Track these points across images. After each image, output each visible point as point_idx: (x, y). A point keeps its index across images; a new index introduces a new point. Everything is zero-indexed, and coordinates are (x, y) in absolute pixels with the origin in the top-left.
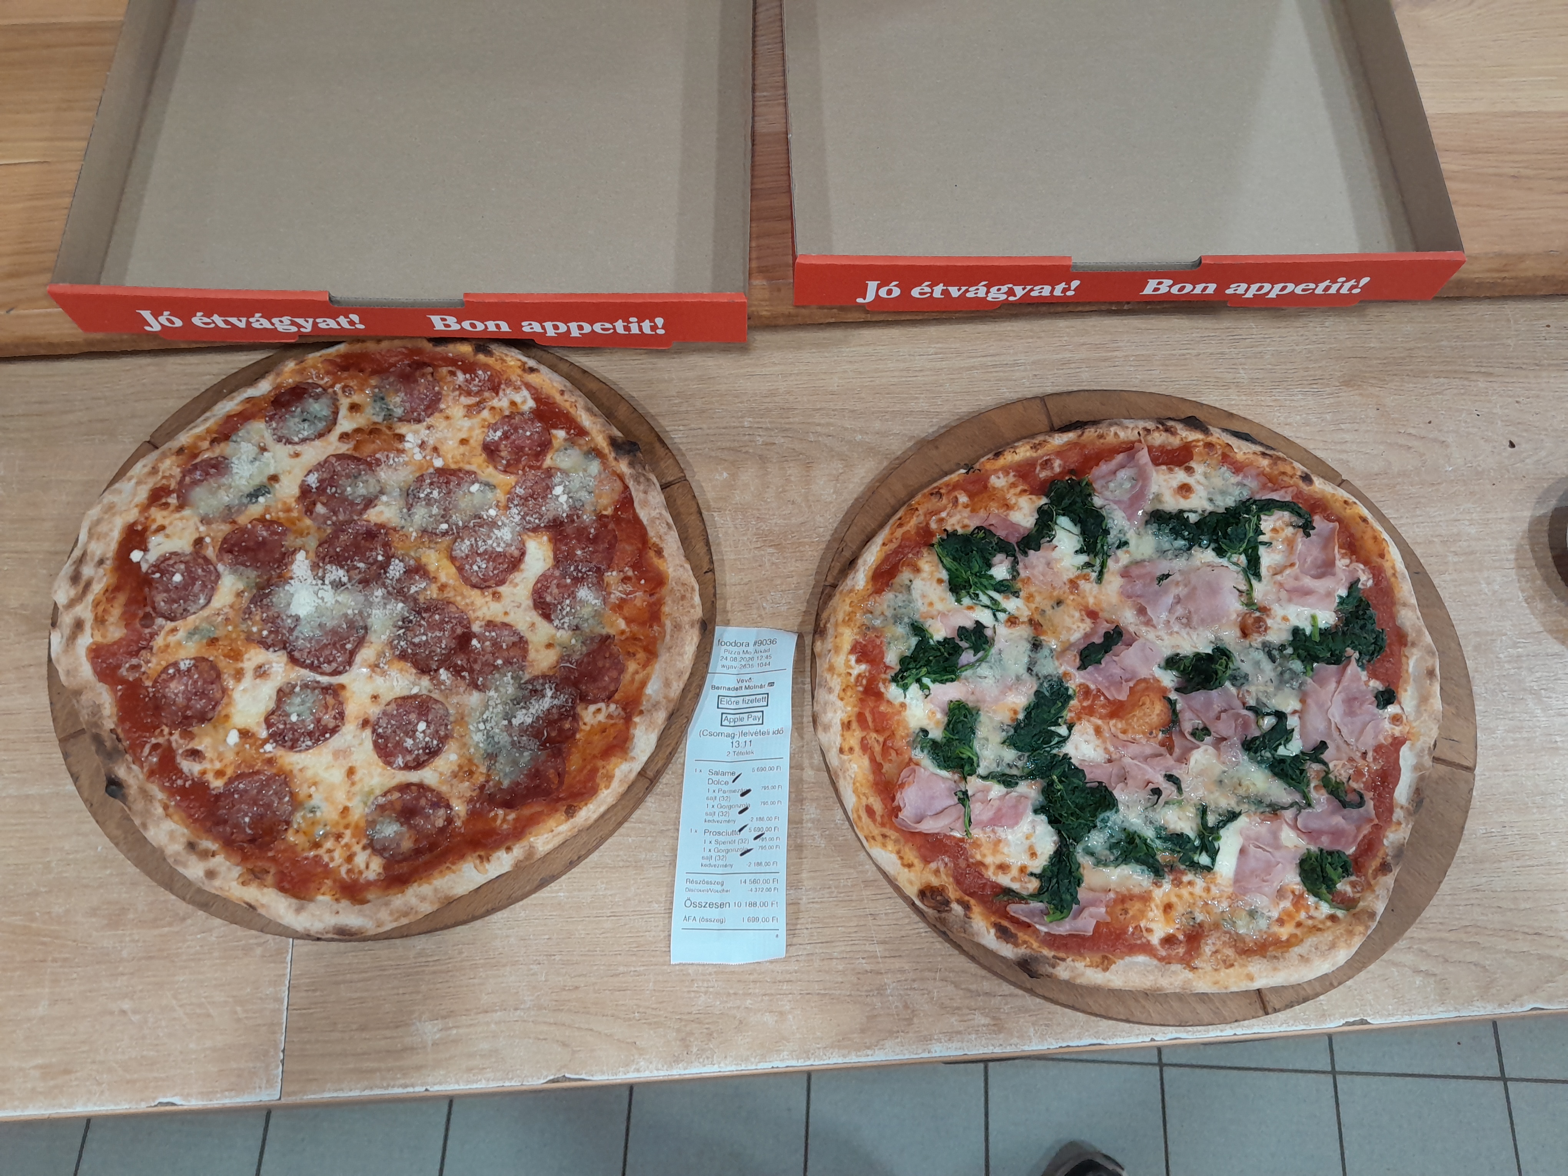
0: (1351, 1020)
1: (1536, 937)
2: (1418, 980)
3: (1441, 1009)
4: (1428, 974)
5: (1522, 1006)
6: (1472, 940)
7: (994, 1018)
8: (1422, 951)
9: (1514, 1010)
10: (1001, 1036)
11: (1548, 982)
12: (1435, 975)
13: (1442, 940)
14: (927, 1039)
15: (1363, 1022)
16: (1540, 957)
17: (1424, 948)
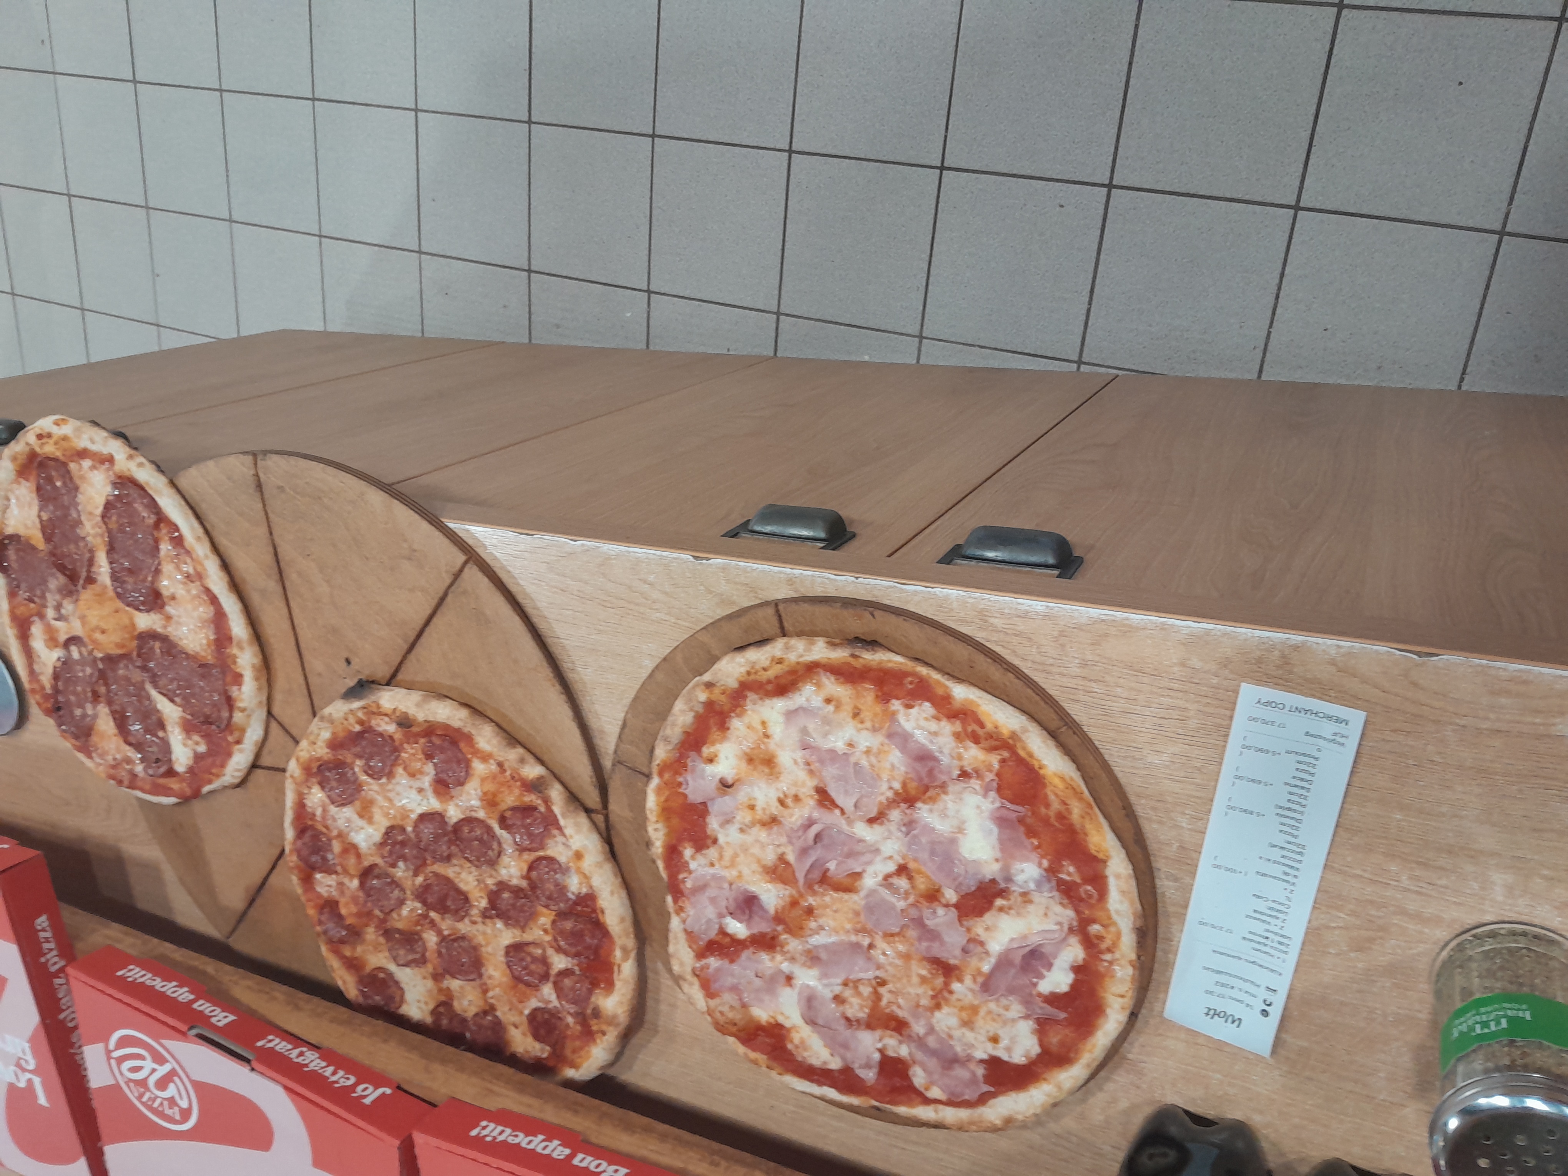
0: (705, 562)
5: (584, 545)
6: (609, 598)
9: (590, 543)
11: (563, 558)
12: (640, 580)
15: (695, 557)
16: (564, 575)
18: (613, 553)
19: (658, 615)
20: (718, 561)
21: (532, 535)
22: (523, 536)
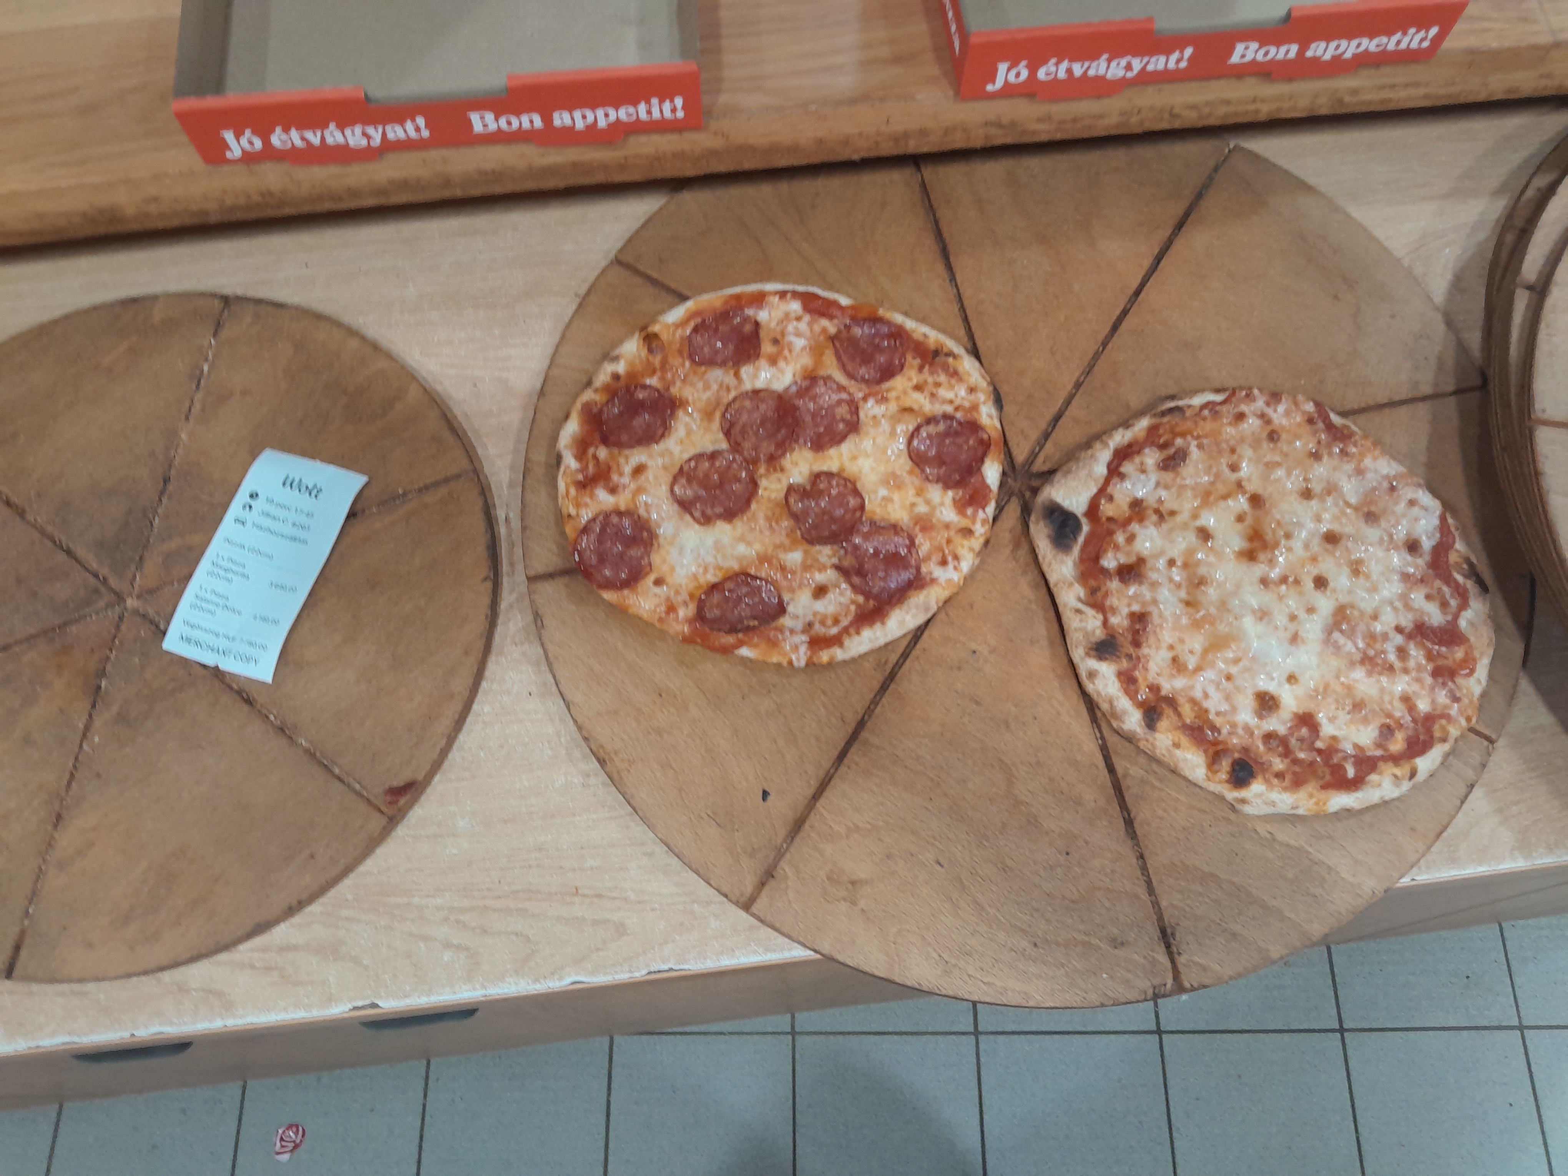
0: (360, 1003)
1: (596, 900)
2: (447, 956)
3: (464, 987)
4: (459, 948)
5: (561, 979)
6: (520, 906)
8: (458, 921)
9: (551, 985)
11: (598, 950)
12: (467, 949)
13: (486, 908)
15: (374, 1006)
16: (595, 923)
17: (462, 918)
18: (507, 980)
19: (439, 901)
20: (339, 1010)
21: (650, 973)
22: (666, 967)
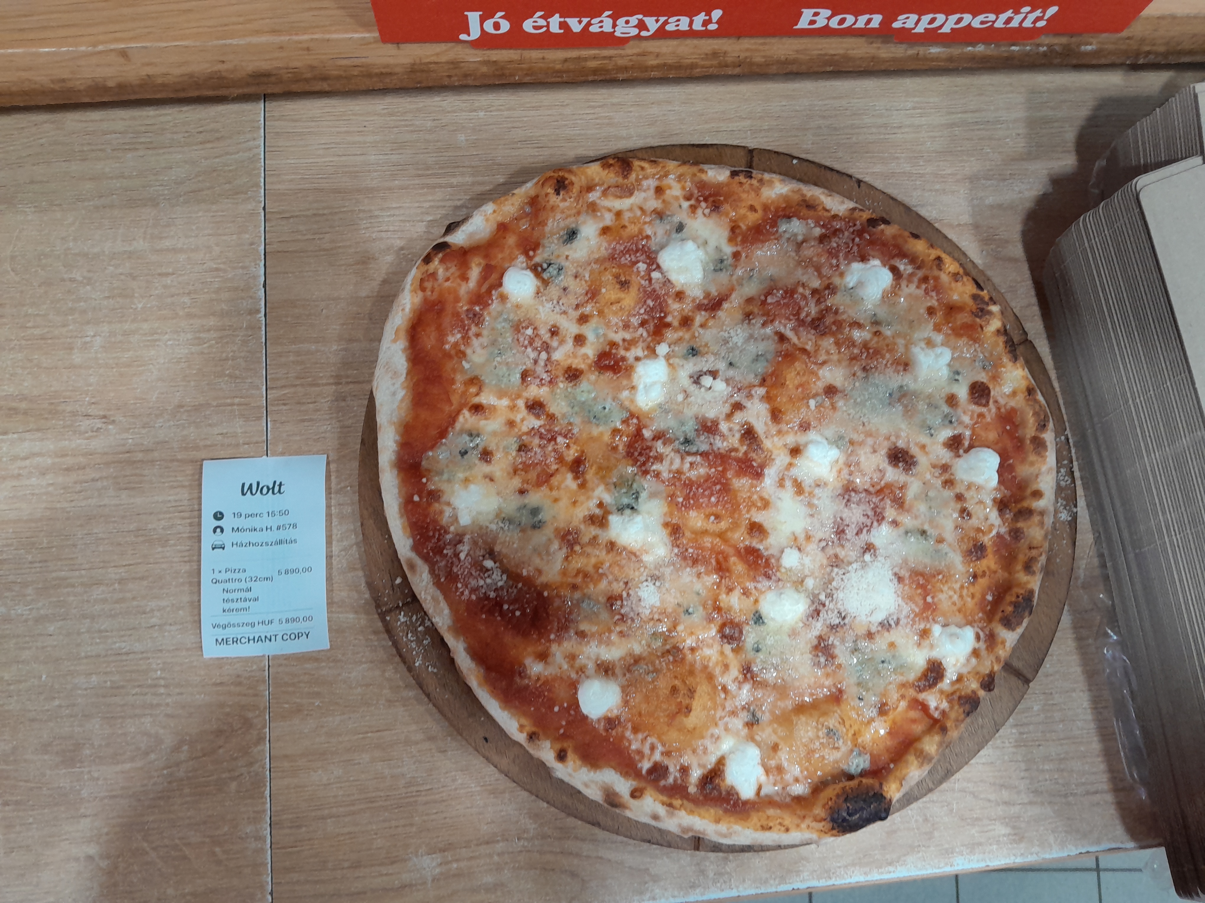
7: (1014, 828)
10: (1022, 845)
14: (948, 853)
